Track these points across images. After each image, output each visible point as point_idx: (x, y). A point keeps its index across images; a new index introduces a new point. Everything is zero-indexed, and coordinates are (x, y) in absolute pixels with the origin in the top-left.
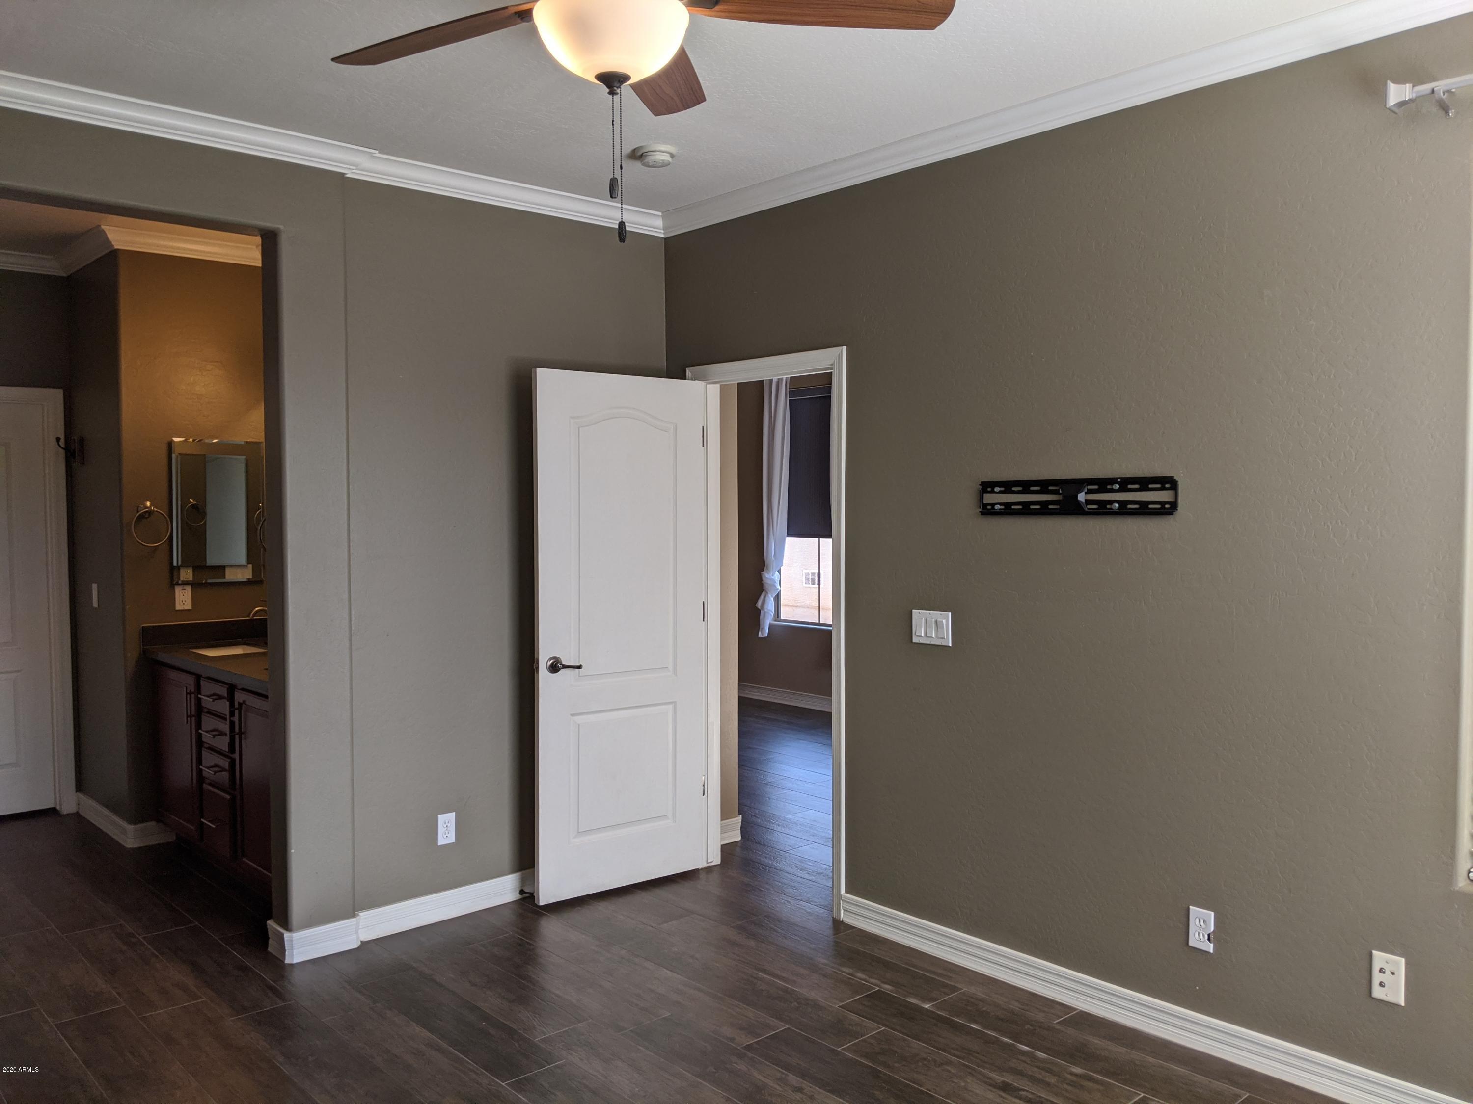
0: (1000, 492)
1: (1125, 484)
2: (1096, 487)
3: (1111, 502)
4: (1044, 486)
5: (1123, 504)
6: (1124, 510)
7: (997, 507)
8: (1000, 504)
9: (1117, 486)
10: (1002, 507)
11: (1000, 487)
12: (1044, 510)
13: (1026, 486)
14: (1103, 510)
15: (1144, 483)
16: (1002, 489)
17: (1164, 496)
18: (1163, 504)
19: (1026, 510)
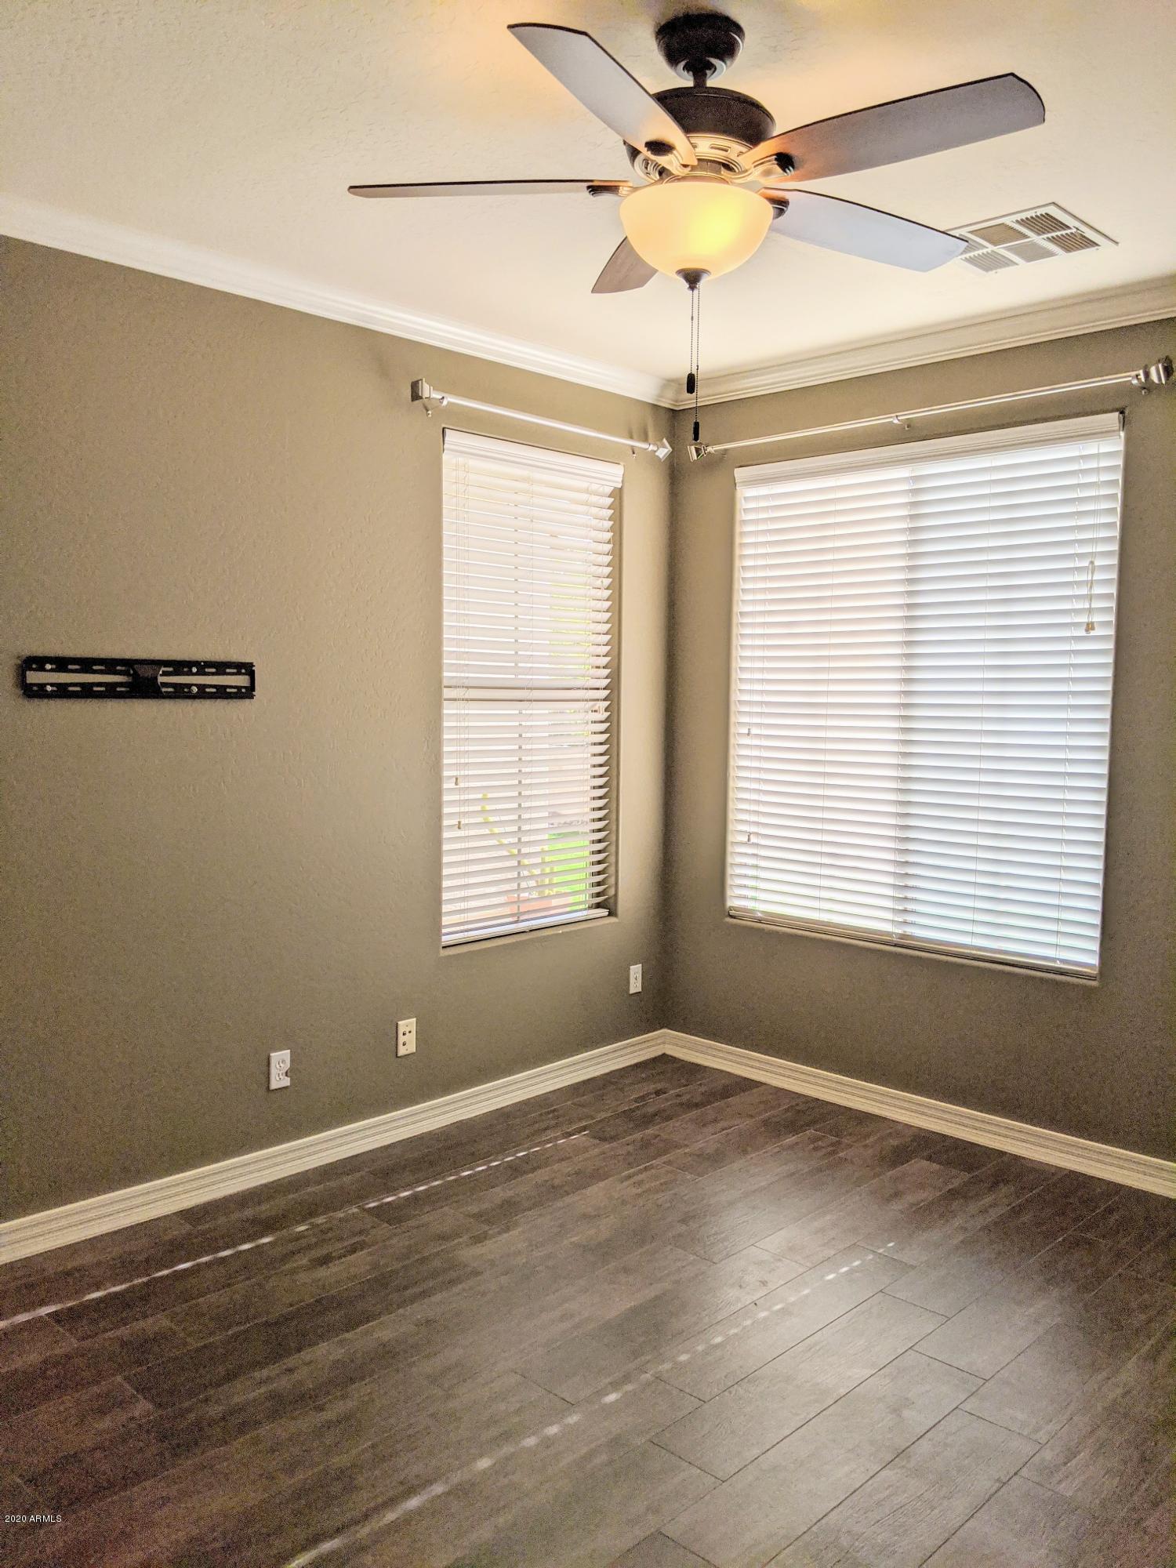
0: (51, 670)
1: (203, 667)
2: (171, 669)
3: (189, 686)
4: (110, 665)
5: (202, 687)
6: (203, 693)
7: (49, 688)
8: (52, 685)
9: (194, 670)
10: (55, 689)
11: (51, 664)
12: (111, 692)
13: (86, 664)
14: (180, 693)
15: (221, 667)
16: (54, 666)
17: (242, 681)
18: (239, 688)
19: (87, 692)
